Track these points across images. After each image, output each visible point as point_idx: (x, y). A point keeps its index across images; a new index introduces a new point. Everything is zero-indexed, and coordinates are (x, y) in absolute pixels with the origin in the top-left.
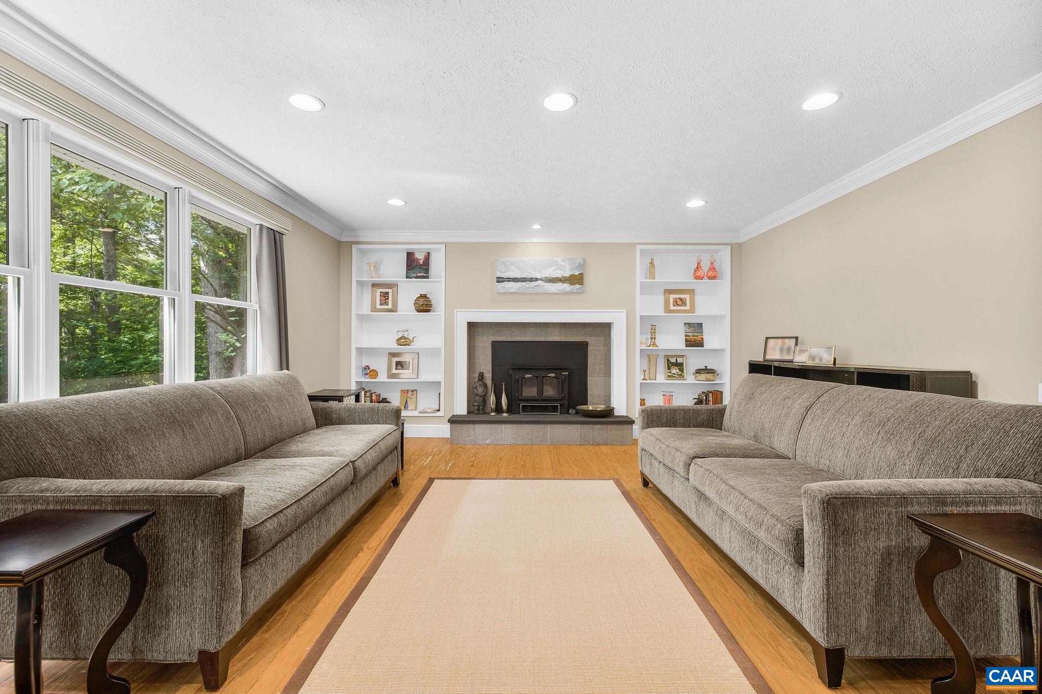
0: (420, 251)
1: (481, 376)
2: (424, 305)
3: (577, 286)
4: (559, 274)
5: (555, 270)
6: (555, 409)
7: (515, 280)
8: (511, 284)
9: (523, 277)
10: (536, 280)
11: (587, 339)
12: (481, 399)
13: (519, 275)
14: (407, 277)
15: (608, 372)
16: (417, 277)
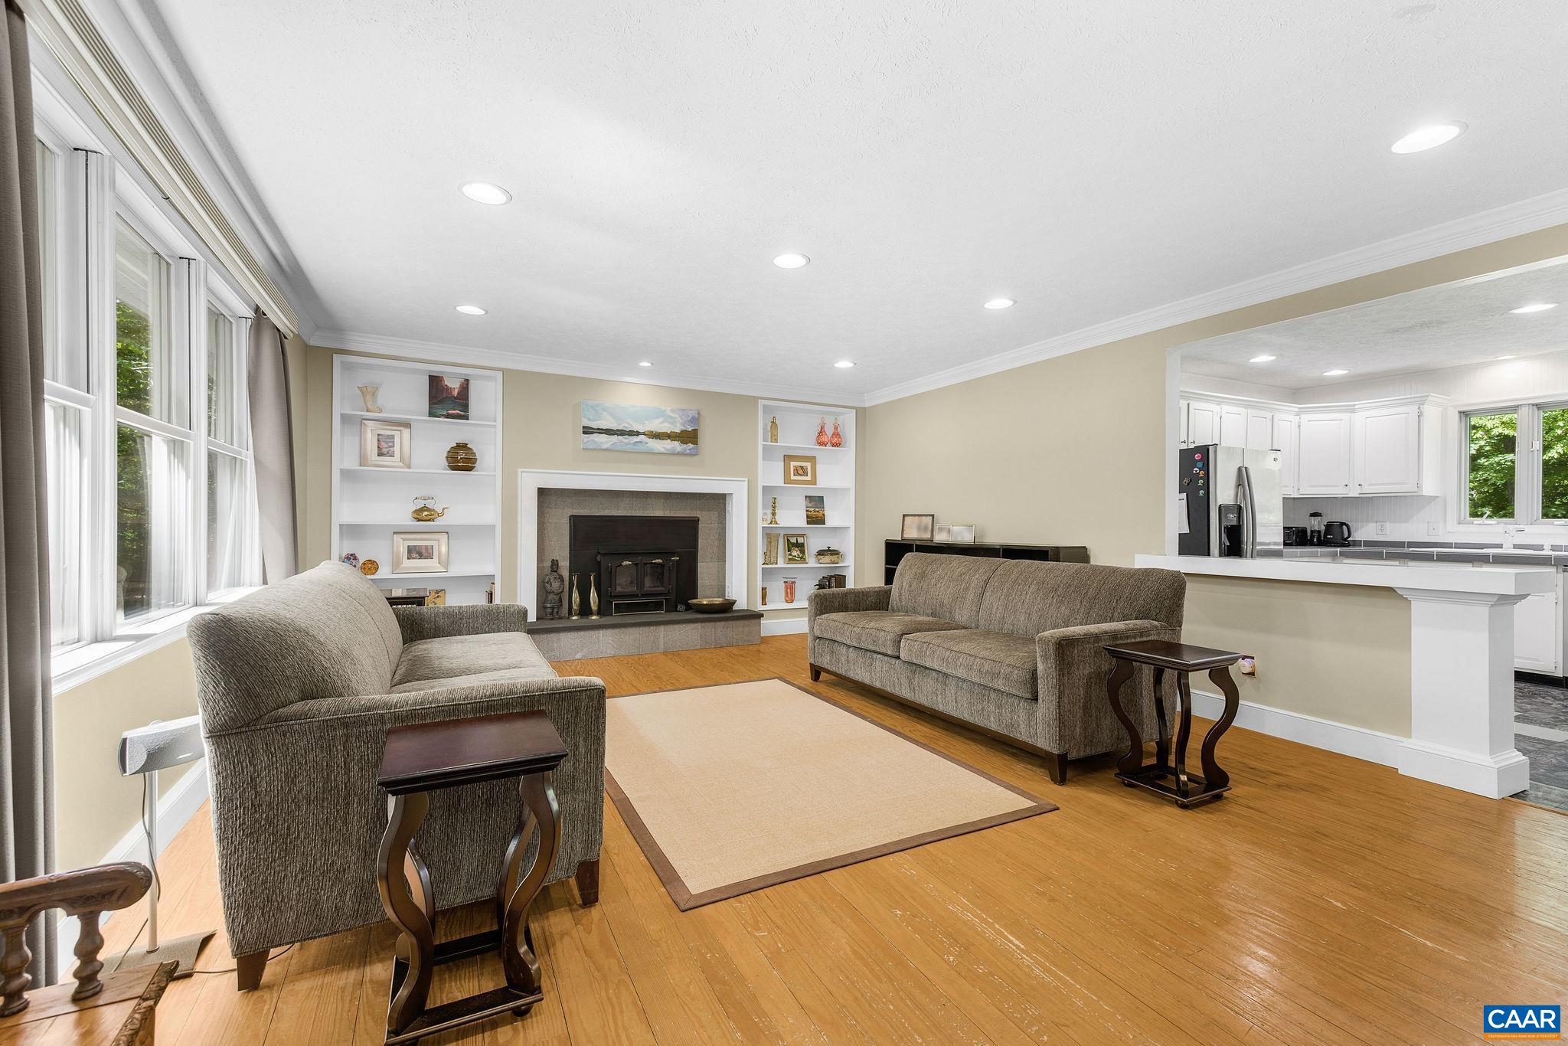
0: (453, 376)
1: (555, 565)
2: (462, 459)
3: (691, 446)
4: (666, 428)
5: (663, 422)
6: (657, 606)
7: (609, 432)
8: (603, 438)
9: (620, 428)
10: (638, 434)
11: (698, 514)
12: (557, 598)
13: (614, 426)
14: (431, 414)
15: (721, 557)
16: (448, 416)
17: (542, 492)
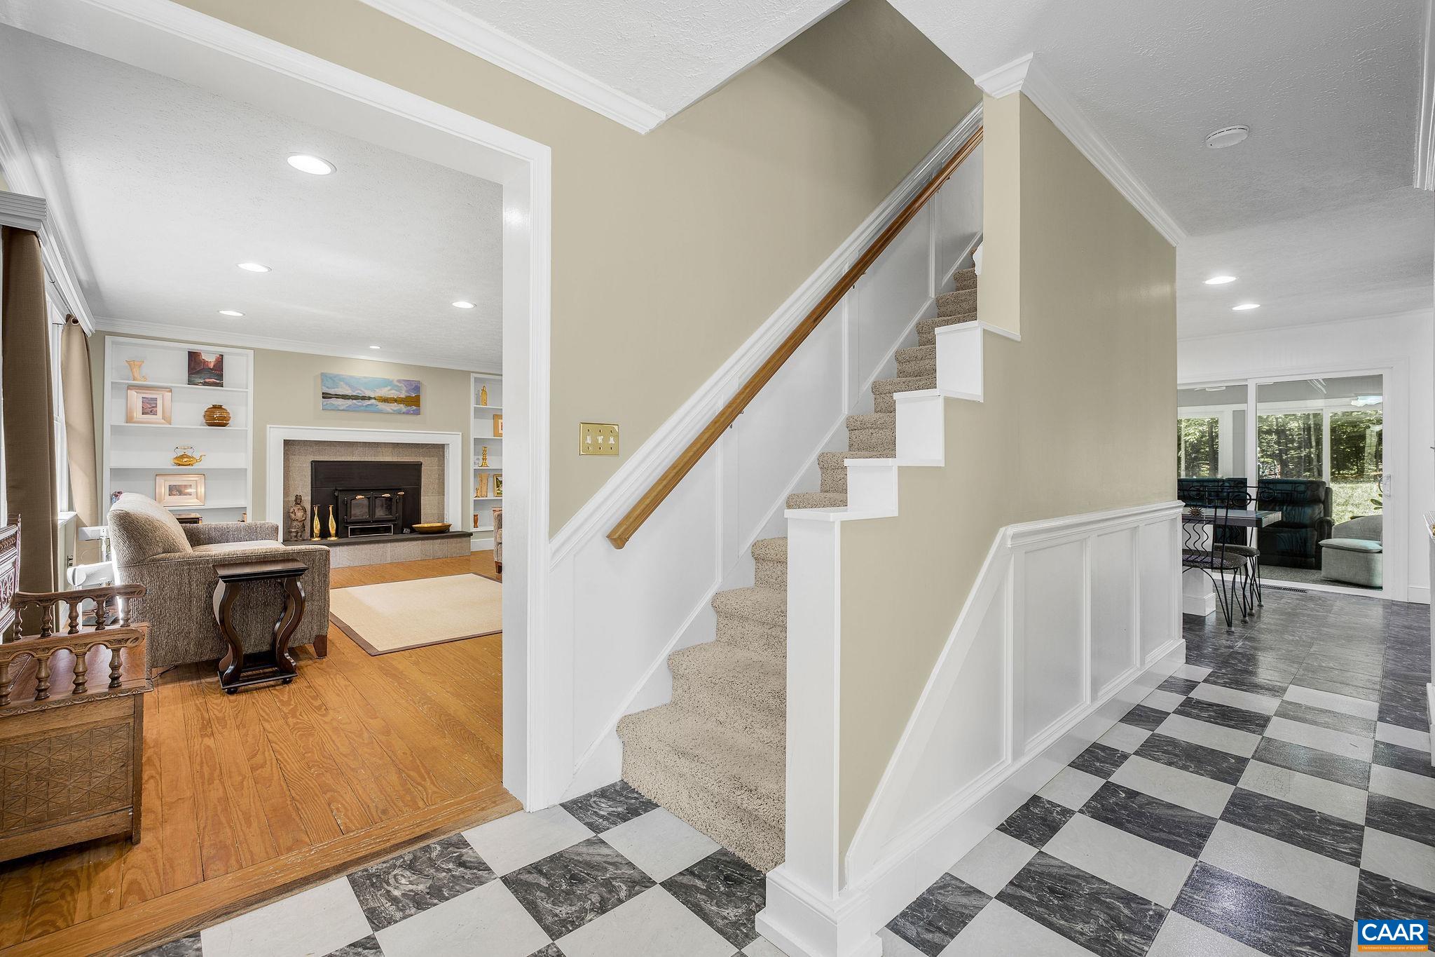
0: (208, 352)
1: (298, 500)
2: (217, 418)
3: (414, 408)
4: (393, 394)
5: (391, 390)
6: (387, 530)
7: (345, 397)
8: (340, 401)
9: (354, 394)
10: (370, 398)
11: (421, 459)
12: (301, 524)
13: (349, 392)
14: (190, 382)
15: (441, 491)
16: (205, 384)
17: (288, 443)
